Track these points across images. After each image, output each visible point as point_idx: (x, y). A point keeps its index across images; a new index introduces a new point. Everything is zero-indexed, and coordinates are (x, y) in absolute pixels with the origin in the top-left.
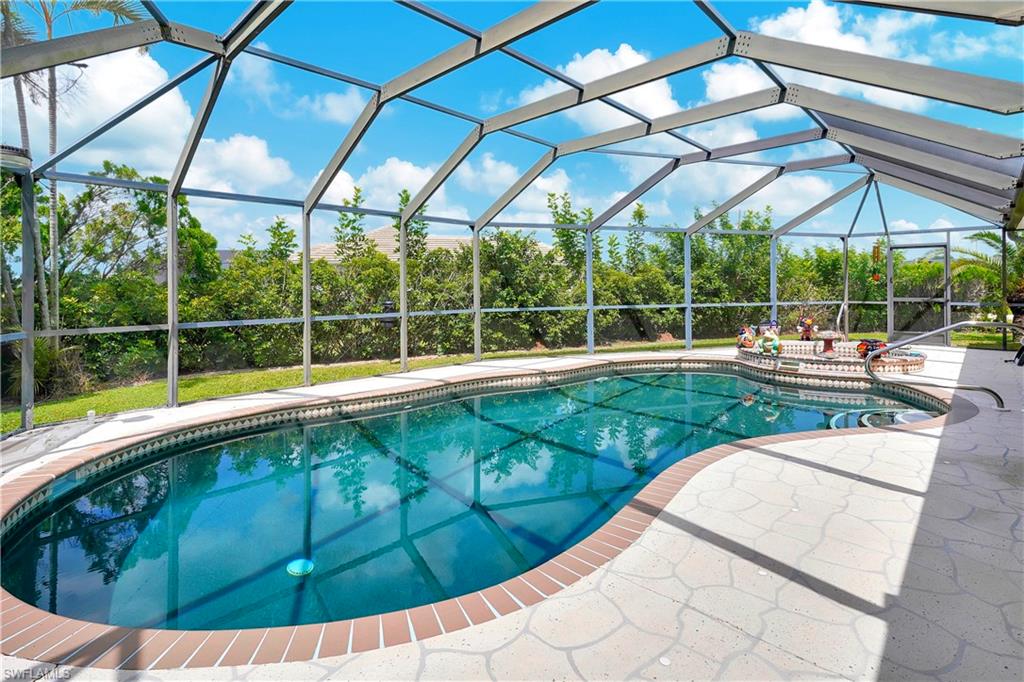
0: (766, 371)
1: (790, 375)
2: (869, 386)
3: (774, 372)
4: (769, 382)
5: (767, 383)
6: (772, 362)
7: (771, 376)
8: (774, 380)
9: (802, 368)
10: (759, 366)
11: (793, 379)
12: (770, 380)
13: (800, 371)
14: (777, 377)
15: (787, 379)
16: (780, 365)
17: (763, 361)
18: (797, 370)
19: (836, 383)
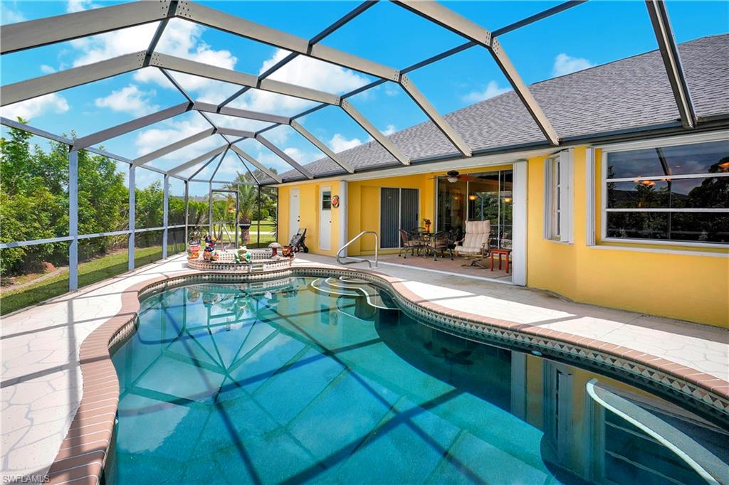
0: (240, 275)
1: (258, 274)
2: (291, 272)
3: (248, 274)
4: (244, 282)
5: (243, 283)
6: (247, 267)
7: (245, 278)
8: (248, 279)
9: (265, 268)
10: (235, 272)
11: (260, 276)
12: (244, 280)
13: (264, 270)
14: (250, 277)
15: (257, 277)
16: (251, 268)
17: (238, 268)
18: (262, 270)
19: (281, 274)
